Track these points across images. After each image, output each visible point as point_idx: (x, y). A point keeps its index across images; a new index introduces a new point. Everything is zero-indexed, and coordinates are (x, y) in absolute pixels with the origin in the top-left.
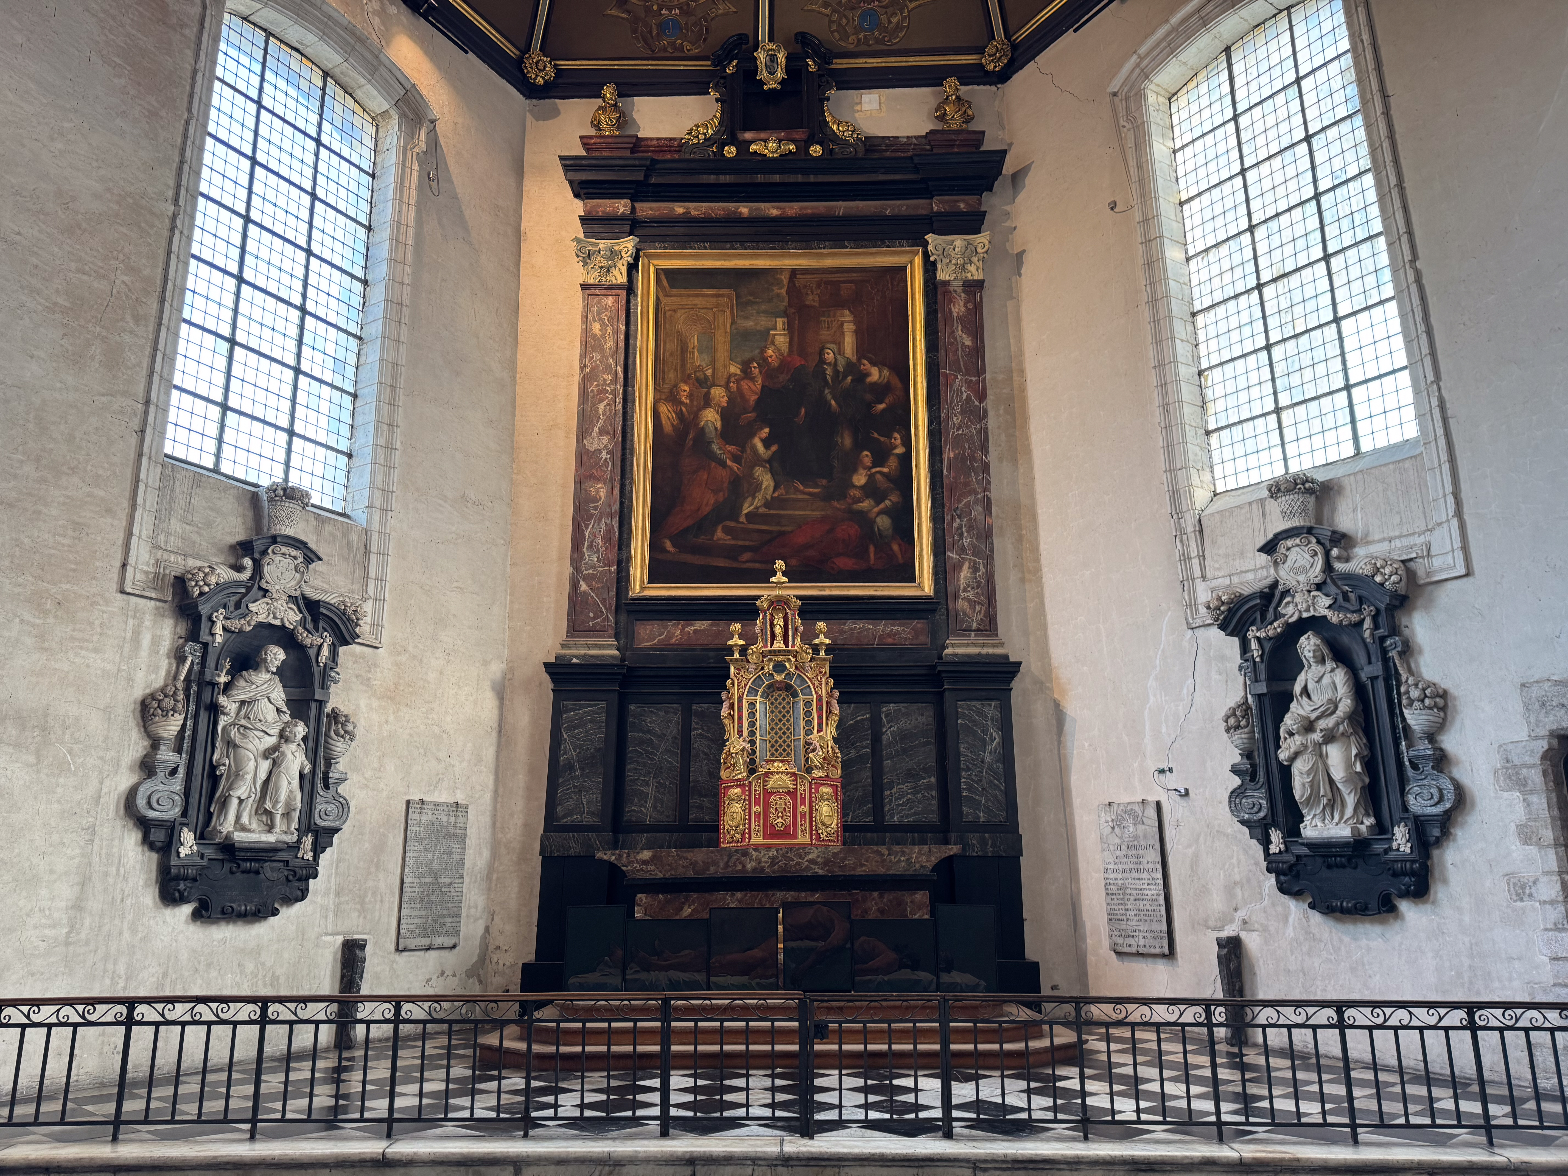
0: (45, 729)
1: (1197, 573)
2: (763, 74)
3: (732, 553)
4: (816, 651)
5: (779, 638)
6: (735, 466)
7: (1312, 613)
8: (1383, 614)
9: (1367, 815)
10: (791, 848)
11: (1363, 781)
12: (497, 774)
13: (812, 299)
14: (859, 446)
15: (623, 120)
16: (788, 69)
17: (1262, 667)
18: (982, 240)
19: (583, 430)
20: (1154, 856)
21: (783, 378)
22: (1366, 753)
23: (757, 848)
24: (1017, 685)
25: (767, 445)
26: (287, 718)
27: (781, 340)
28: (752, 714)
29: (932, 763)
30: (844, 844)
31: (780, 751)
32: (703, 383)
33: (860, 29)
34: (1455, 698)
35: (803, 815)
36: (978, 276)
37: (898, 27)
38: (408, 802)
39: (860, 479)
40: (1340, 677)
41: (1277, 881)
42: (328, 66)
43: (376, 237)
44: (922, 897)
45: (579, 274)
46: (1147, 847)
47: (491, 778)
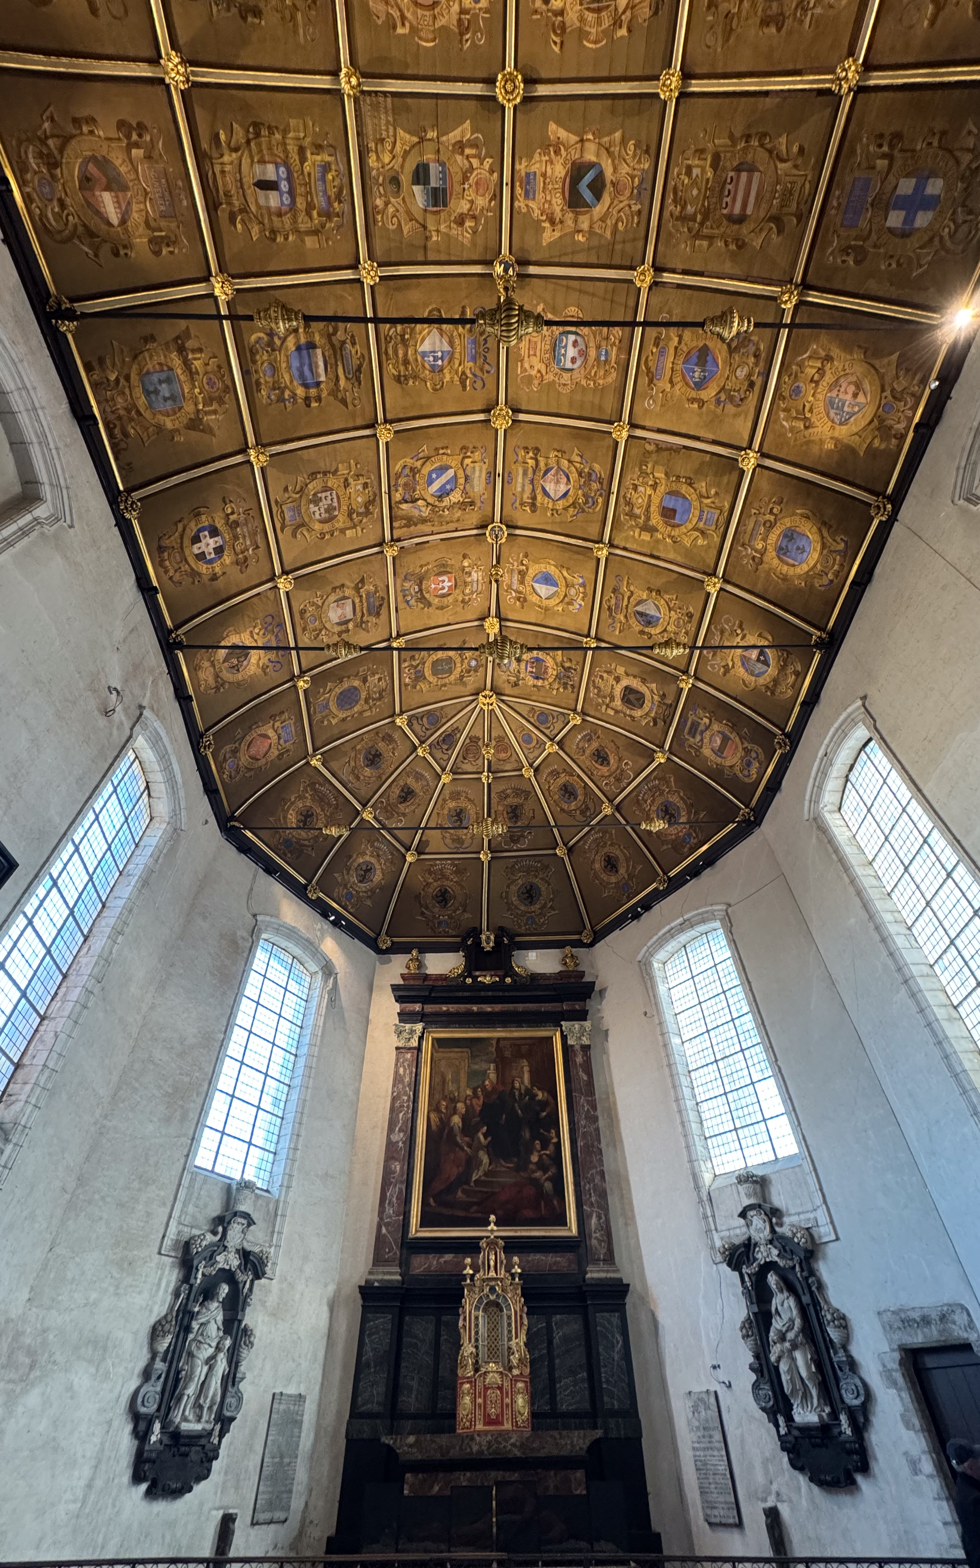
0: (105, 1349)
1: (713, 1227)
2: (484, 944)
3: (467, 1206)
4: (513, 1276)
5: (492, 1268)
6: (468, 1150)
7: (770, 1259)
8: (804, 1261)
9: (825, 1405)
10: (501, 1433)
12: (324, 1370)
13: (507, 1054)
14: (533, 1138)
15: (421, 965)
16: (495, 942)
17: (753, 1293)
18: (587, 1024)
19: (391, 1130)
20: (718, 1436)
21: (495, 1097)
22: (815, 1358)
23: (479, 1433)
24: (629, 1300)
25: (485, 1137)
26: (221, 1334)
27: (493, 1076)
28: (477, 1325)
29: (584, 1361)
30: (533, 1430)
31: (494, 1353)
32: (453, 1101)
33: (525, 925)
34: (850, 1320)
35: (507, 1406)
36: (587, 1043)
37: (543, 924)
38: (274, 1395)
39: (535, 1158)
40: (792, 1302)
41: (789, 1459)
42: (295, 954)
43: (304, 1032)
44: (580, 1474)
45: (395, 1042)
46: (714, 1429)
47: (321, 1372)
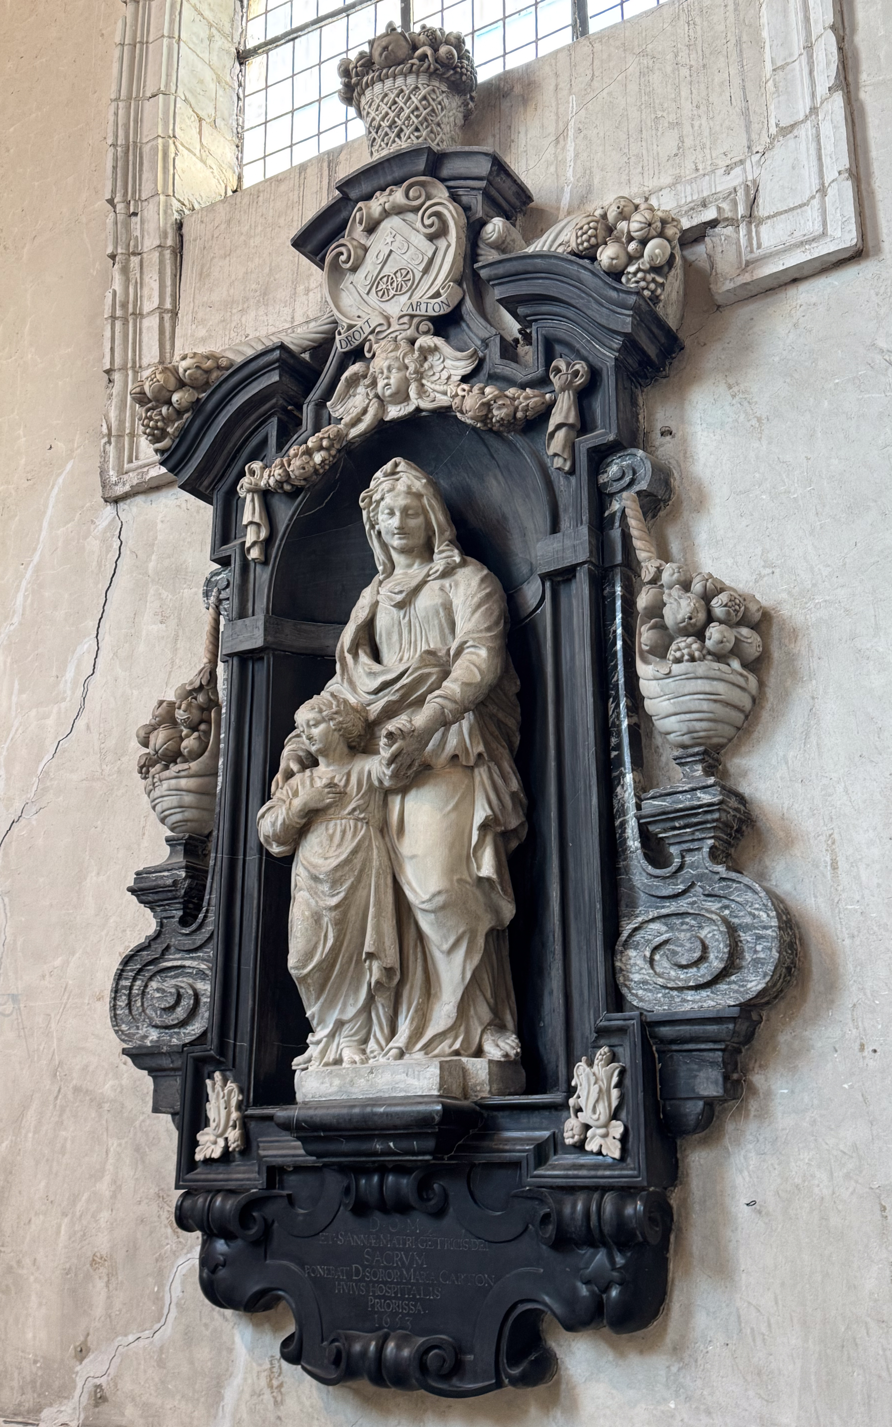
7: (415, 402)
8: (609, 381)
9: (498, 1026)
11: (496, 911)
17: (263, 575)
22: (514, 822)
34: (794, 634)
40: (468, 590)
41: (206, 1260)
